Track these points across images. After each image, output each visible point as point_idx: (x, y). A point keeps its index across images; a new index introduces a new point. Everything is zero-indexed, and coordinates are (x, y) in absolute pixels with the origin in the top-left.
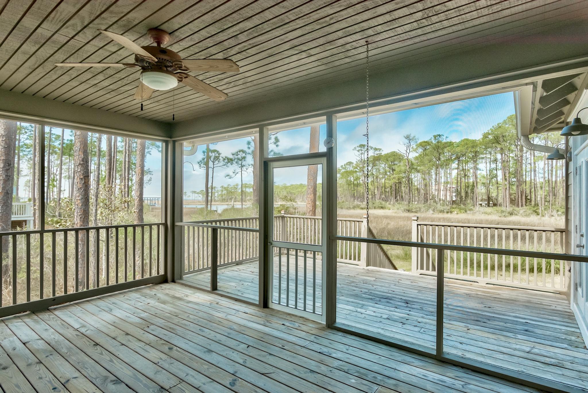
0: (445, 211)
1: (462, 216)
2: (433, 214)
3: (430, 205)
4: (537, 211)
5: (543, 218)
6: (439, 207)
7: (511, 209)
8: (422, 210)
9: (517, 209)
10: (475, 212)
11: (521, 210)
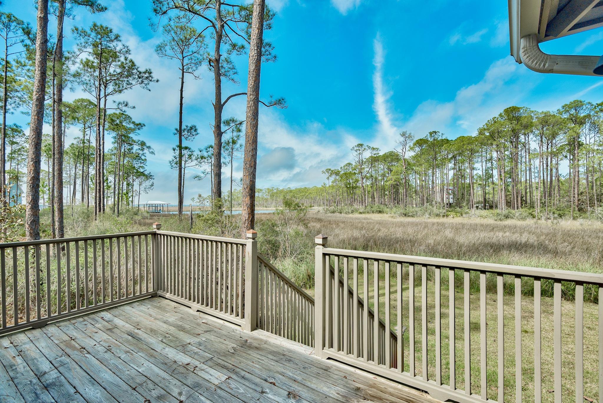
0: (441, 214)
1: (458, 220)
2: (429, 218)
3: (426, 208)
4: (533, 213)
5: (539, 221)
6: (435, 210)
7: (507, 211)
8: (419, 214)
9: (513, 211)
10: (470, 215)
11: (517, 212)
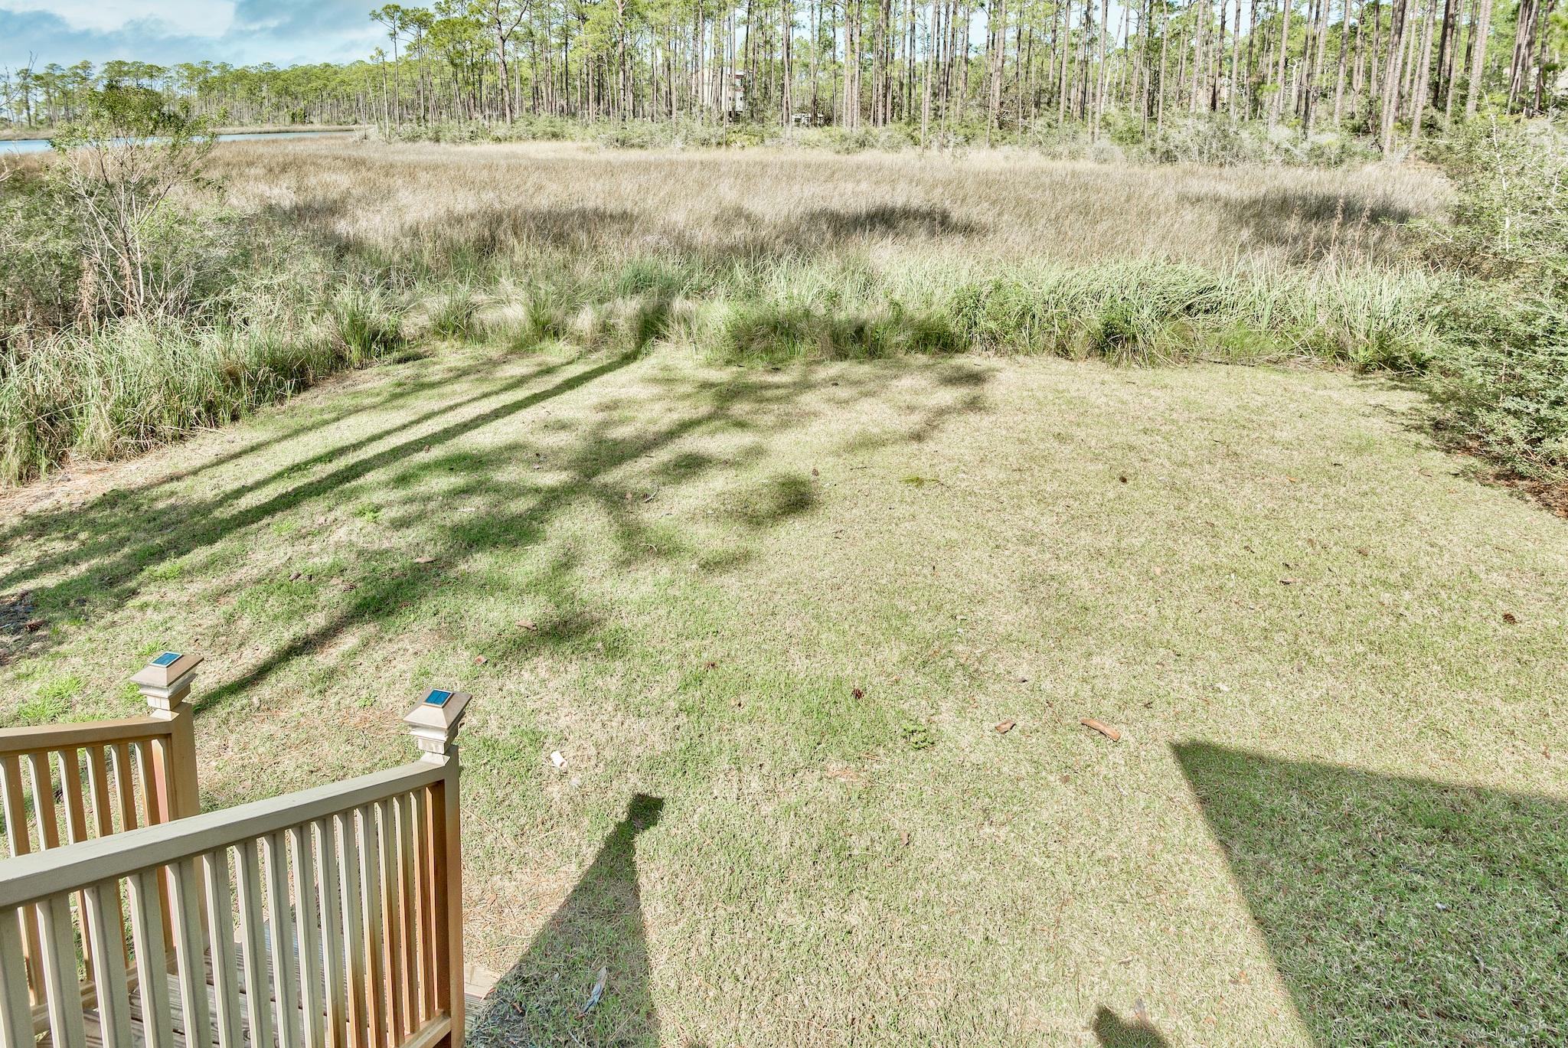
0: (713, 141)
1: (754, 153)
2: (683, 149)
3: (677, 124)
4: (914, 134)
5: (927, 153)
6: (700, 130)
7: (863, 130)
8: (657, 140)
9: (875, 131)
10: (782, 140)
11: (880, 132)
